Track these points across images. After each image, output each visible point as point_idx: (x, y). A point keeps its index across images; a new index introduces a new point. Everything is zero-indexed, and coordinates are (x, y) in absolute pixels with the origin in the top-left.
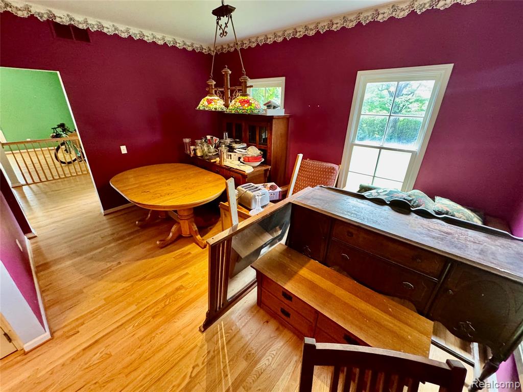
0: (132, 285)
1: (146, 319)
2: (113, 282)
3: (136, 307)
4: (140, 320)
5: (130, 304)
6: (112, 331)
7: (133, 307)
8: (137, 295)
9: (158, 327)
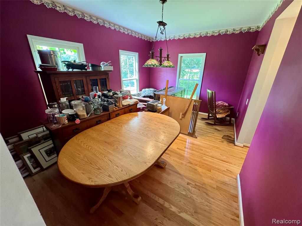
0: (196, 165)
1: (204, 152)
2: (201, 175)
3: (204, 157)
4: (206, 153)
5: (204, 160)
6: (216, 159)
7: (204, 158)
8: (199, 160)
9: (204, 148)
